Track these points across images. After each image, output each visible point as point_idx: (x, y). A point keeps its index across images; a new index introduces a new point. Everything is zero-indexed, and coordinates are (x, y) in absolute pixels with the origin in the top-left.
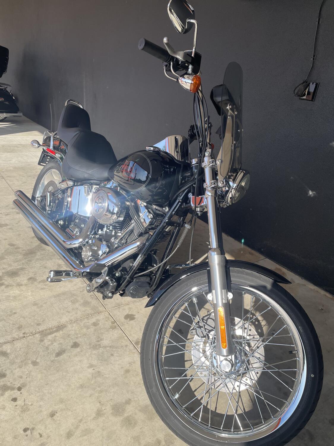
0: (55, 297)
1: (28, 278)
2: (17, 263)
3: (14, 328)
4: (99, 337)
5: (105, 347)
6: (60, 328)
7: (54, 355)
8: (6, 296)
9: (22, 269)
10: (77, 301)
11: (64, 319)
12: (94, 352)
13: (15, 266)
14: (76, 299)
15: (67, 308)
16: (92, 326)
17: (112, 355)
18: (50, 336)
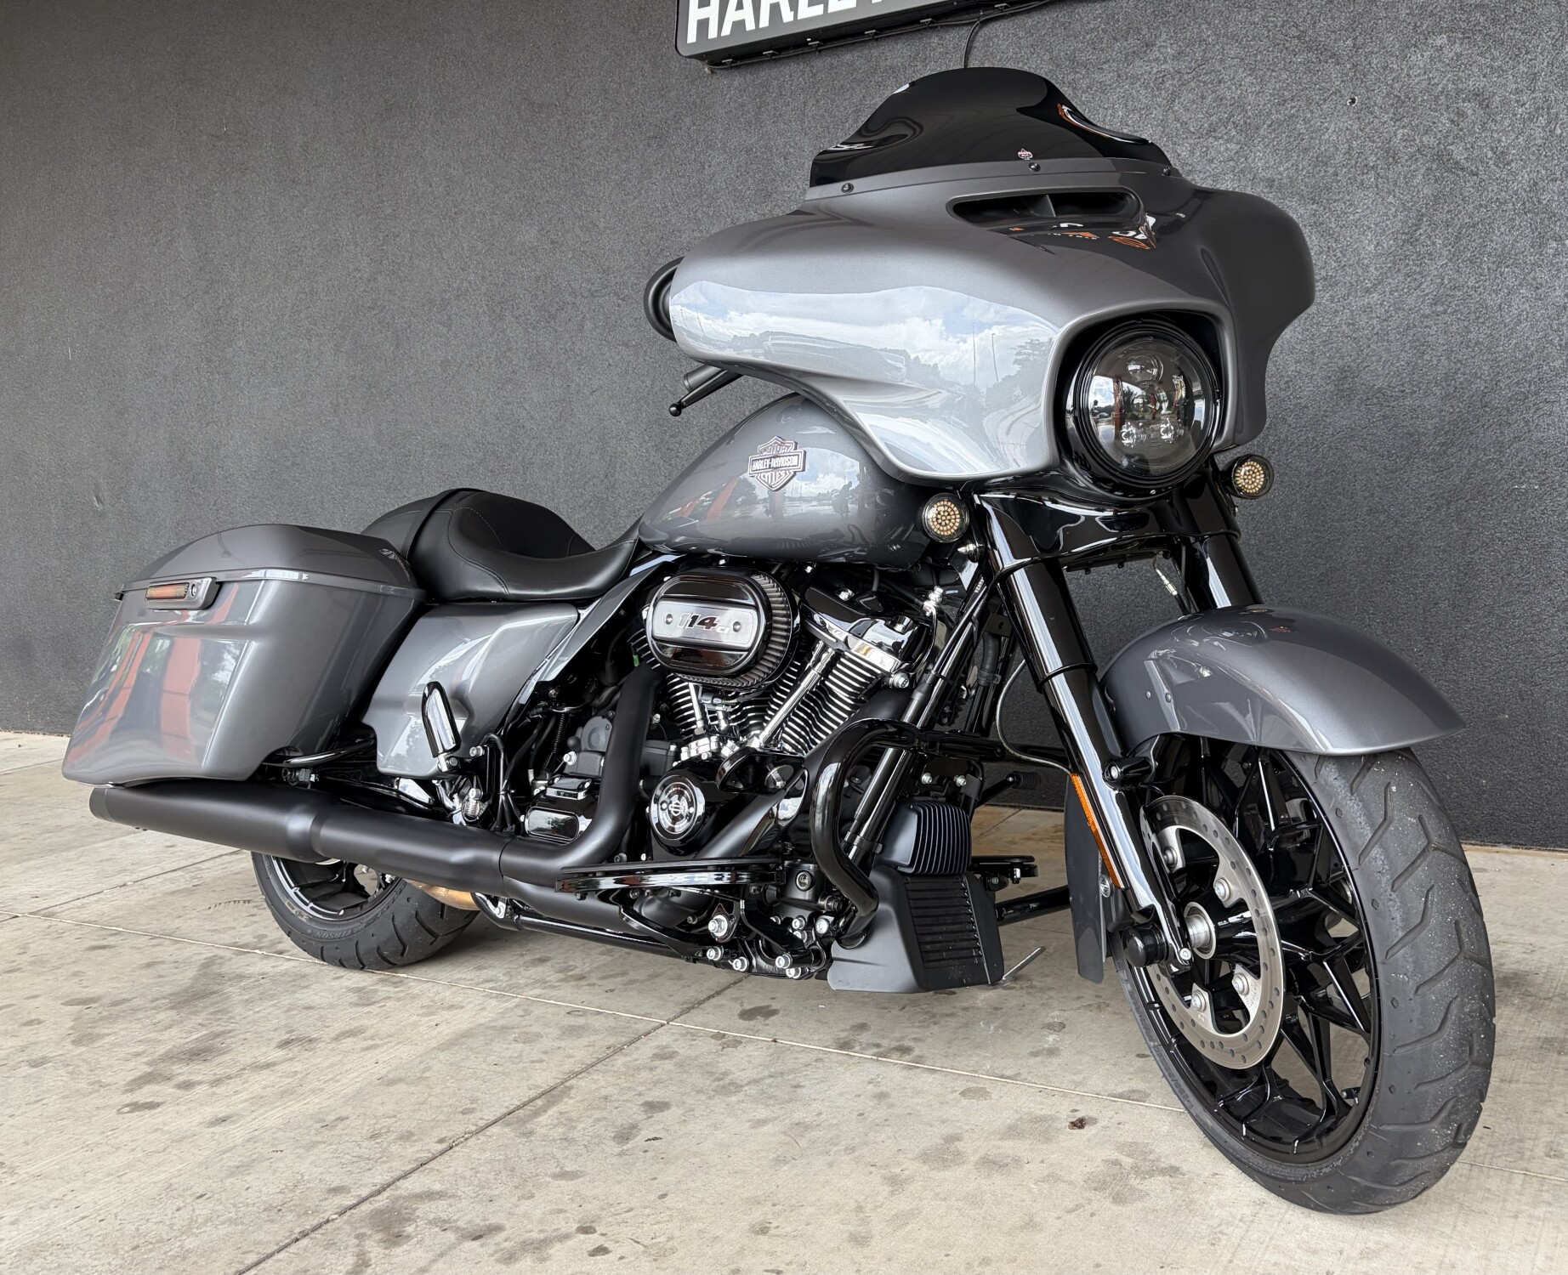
0: (442, 1048)
1: (274, 1044)
2: (174, 1031)
3: (385, 1145)
4: (712, 1073)
5: (756, 1081)
6: (551, 1095)
7: (613, 1143)
8: (246, 1100)
9: (216, 1036)
10: (538, 1036)
11: (545, 1077)
12: (733, 1099)
13: (177, 1037)
14: (527, 1033)
15: (520, 1056)
16: (657, 1063)
17: (797, 1086)
18: (541, 1118)
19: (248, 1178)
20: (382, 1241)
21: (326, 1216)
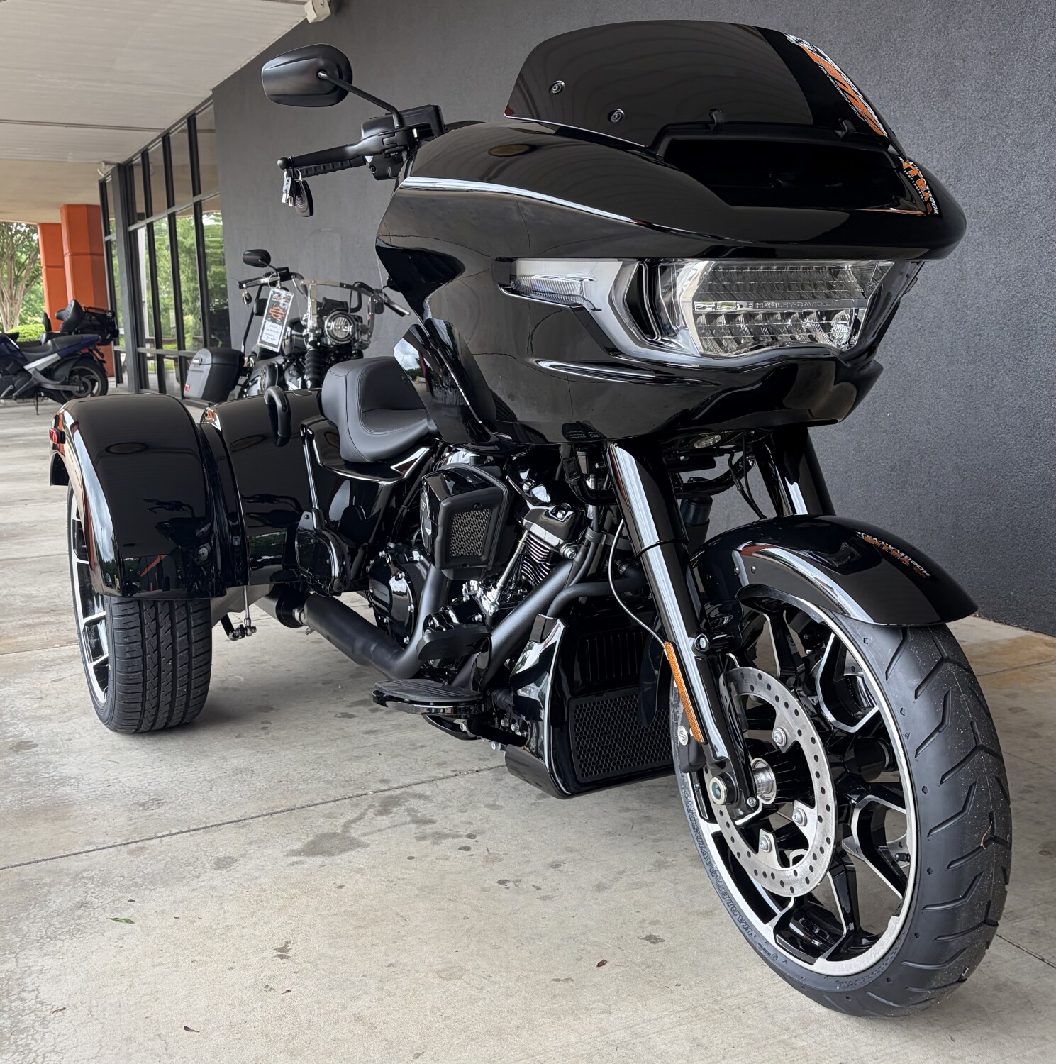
19: (354, 764)
20: (378, 811)
21: (367, 791)
